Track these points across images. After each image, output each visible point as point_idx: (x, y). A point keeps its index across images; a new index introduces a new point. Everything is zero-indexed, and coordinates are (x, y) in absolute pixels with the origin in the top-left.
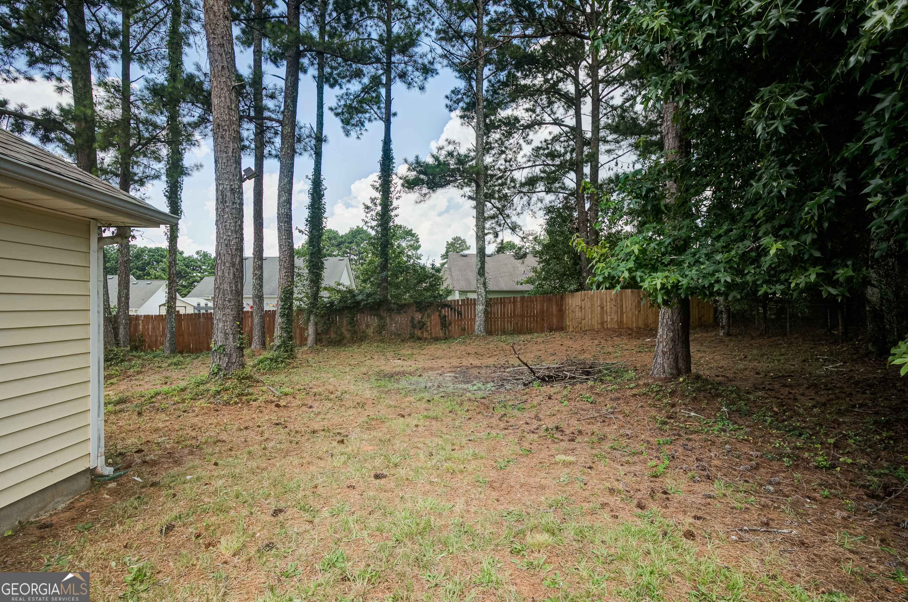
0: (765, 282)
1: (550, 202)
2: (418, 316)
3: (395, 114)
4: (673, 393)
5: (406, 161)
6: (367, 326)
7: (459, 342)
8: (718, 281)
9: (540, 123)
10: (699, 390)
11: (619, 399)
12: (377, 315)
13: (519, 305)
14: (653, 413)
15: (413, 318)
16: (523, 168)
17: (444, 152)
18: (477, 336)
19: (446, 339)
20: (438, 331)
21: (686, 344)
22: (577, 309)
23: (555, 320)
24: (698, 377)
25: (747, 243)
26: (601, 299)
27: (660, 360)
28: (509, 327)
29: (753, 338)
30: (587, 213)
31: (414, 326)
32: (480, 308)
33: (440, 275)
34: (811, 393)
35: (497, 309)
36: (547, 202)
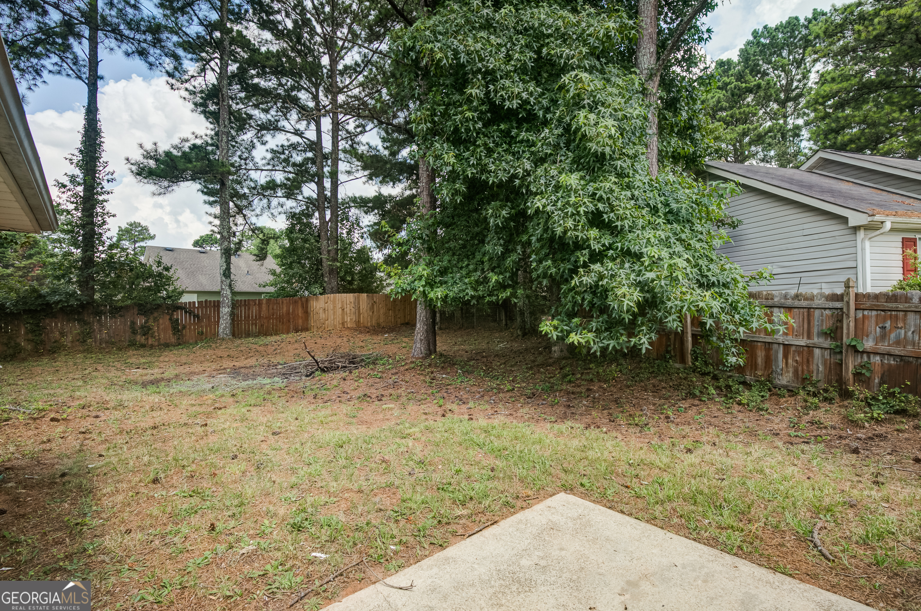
0: (489, 295)
1: (291, 208)
2: (140, 321)
3: (102, 78)
4: (430, 365)
5: (141, 146)
6: (62, 334)
7: (202, 346)
8: (467, 294)
9: (277, 129)
10: (444, 362)
11: (397, 373)
12: (79, 320)
13: (264, 307)
14: (422, 378)
15: (133, 323)
16: (262, 170)
17: (187, 145)
18: (223, 339)
19: (180, 344)
20: (170, 337)
21: (434, 334)
22: (321, 311)
23: (300, 321)
24: (441, 355)
25: (479, 273)
26: (342, 302)
27: (418, 345)
28: (254, 329)
29: (455, 331)
30: (328, 223)
31: (134, 332)
32: (225, 310)
33: (169, 274)
34: (497, 359)
35: (242, 312)
36: (288, 207)
